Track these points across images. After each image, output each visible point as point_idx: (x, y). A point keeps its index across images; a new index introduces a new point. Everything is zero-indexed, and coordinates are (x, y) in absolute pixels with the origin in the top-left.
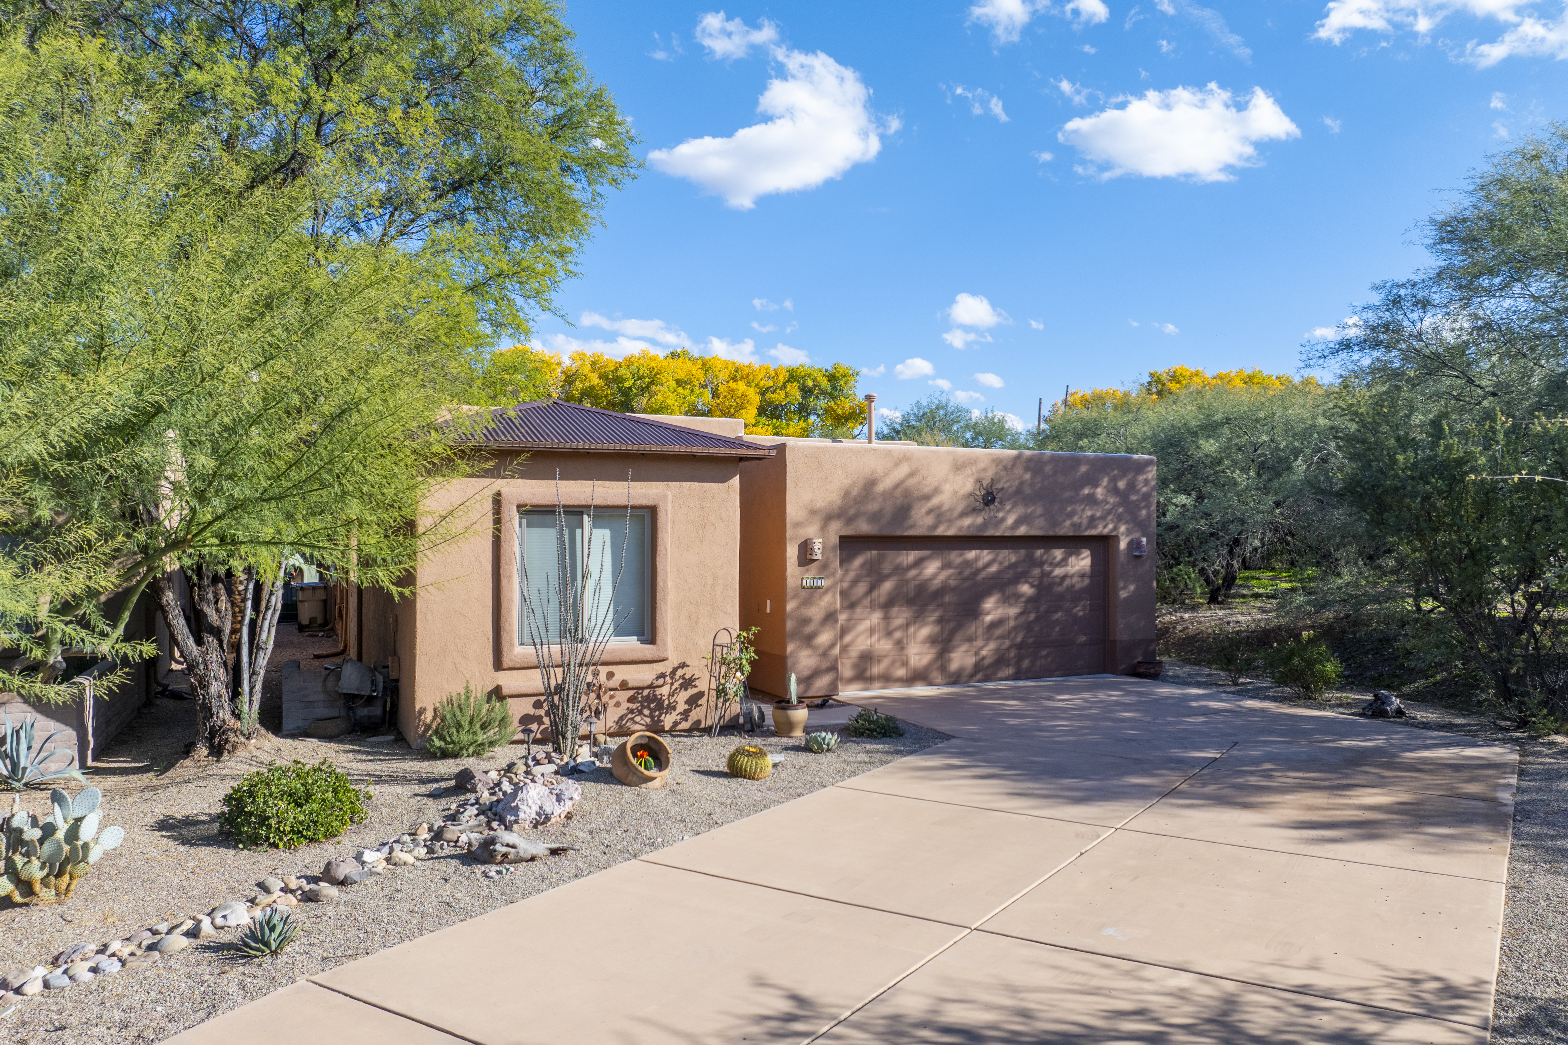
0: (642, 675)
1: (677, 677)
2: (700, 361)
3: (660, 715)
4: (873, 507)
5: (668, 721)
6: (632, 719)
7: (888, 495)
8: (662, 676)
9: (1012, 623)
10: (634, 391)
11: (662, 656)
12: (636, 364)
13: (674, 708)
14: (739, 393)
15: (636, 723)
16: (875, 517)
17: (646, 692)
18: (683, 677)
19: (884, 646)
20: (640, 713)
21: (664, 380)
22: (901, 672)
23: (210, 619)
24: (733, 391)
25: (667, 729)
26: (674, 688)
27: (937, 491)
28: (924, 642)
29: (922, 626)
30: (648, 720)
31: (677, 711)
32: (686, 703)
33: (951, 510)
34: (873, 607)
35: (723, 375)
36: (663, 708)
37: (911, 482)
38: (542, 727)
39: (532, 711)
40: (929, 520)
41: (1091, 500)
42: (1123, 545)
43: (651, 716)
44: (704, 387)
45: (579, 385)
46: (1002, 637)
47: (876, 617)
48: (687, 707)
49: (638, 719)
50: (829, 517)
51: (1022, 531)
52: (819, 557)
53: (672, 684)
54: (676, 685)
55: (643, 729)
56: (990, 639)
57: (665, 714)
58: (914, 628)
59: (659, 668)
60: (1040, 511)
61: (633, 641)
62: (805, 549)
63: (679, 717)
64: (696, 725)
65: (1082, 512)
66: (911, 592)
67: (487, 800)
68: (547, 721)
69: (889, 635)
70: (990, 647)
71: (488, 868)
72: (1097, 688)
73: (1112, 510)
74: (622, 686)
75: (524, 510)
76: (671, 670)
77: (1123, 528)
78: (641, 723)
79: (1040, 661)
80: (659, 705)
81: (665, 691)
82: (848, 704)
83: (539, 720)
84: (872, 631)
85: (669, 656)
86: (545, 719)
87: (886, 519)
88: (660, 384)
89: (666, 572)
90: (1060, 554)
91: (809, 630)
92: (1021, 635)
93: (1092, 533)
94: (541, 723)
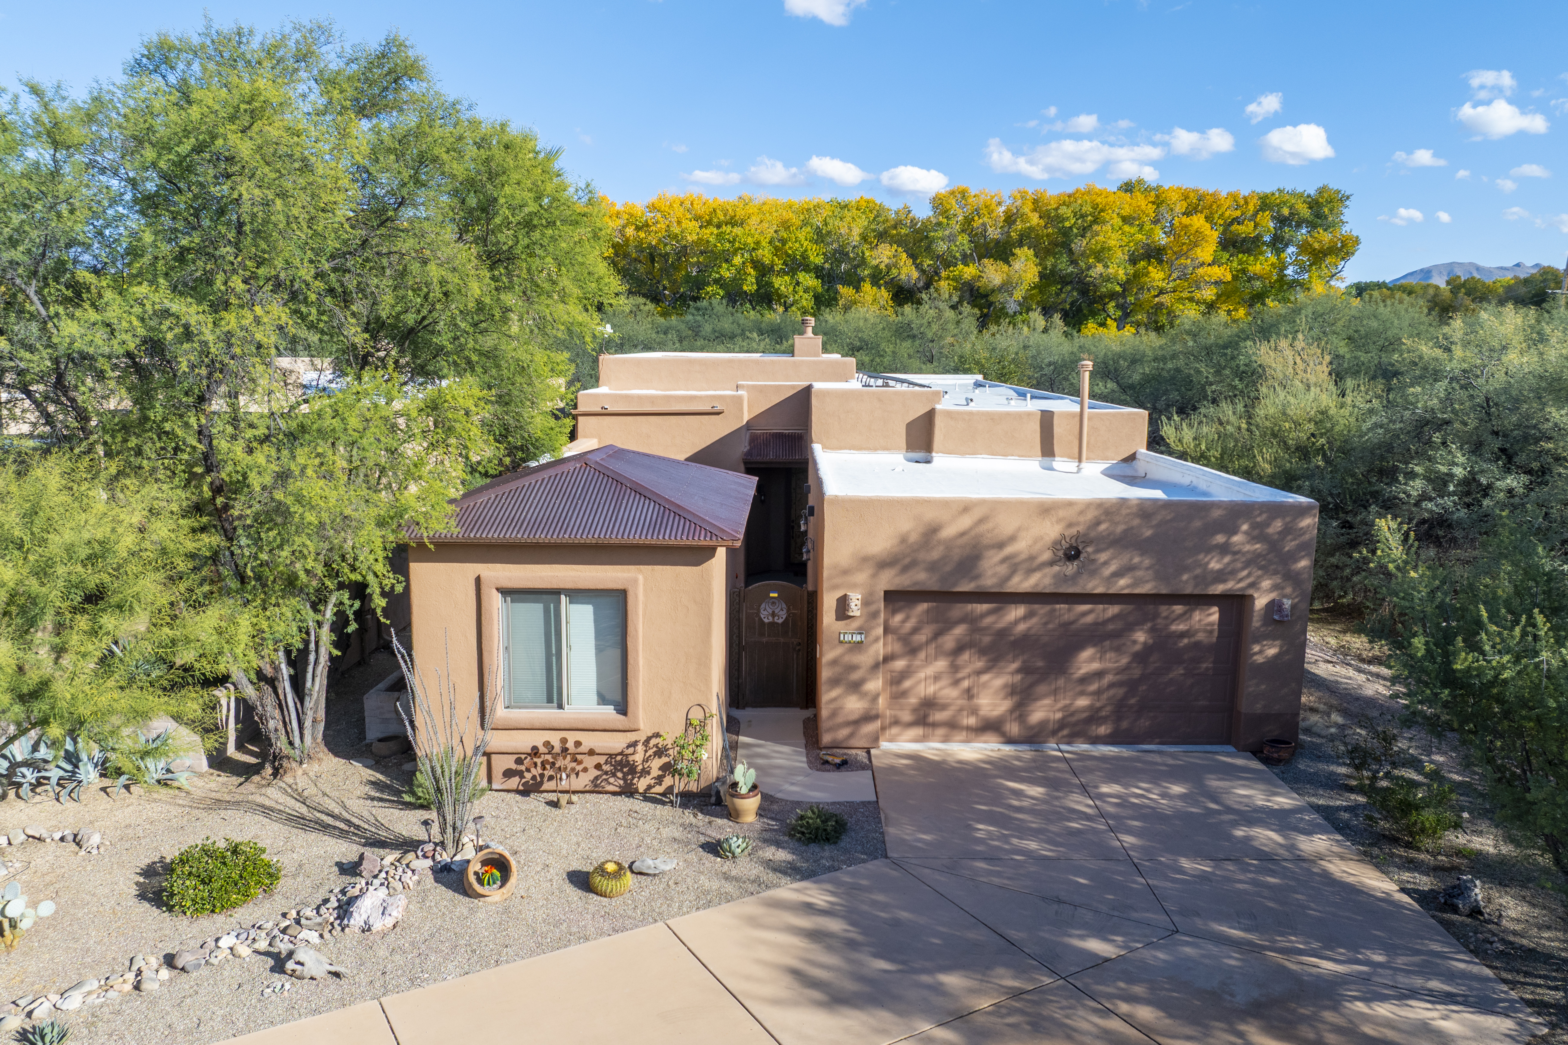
0: (616, 743)
1: (651, 745)
2: (1153, 193)
3: (633, 778)
4: (935, 553)
5: (642, 784)
6: (606, 780)
7: (949, 544)
8: (634, 744)
9: (1111, 678)
10: (1075, 230)
11: (633, 727)
12: (1079, 202)
13: (649, 773)
14: (1192, 230)
15: (610, 783)
16: (932, 567)
17: (619, 758)
18: (656, 746)
19: (950, 694)
20: (614, 775)
21: (1108, 217)
22: (971, 720)
24: (1186, 226)
25: (641, 791)
26: (648, 755)
27: (1012, 539)
28: (997, 693)
29: (997, 676)
30: (621, 782)
31: (651, 776)
32: (660, 769)
33: (1032, 558)
34: (940, 653)
35: (1181, 207)
36: (636, 773)
37: (983, 528)
38: (523, 781)
39: (514, 766)
40: (1003, 570)
41: (1224, 549)
42: (1261, 603)
43: (624, 779)
44: (1156, 222)
45: (1019, 226)
46: (1098, 692)
47: (942, 663)
48: (660, 773)
49: (612, 780)
50: (883, 564)
51: (1122, 584)
52: (858, 613)
53: (646, 751)
54: (650, 752)
55: (617, 789)
56: (1082, 693)
57: (639, 778)
58: (985, 678)
59: (631, 737)
60: (1147, 562)
61: (610, 710)
62: (843, 604)
63: (653, 781)
64: (670, 789)
65: (1208, 563)
66: (987, 640)
67: (356, 892)
68: (528, 776)
69: (956, 683)
70: (1083, 702)
71: (277, 980)
72: (1175, 774)
73: (1253, 561)
74: (591, 752)
75: (505, 592)
76: (643, 739)
77: (1266, 584)
78: (615, 784)
79: (1144, 723)
80: (633, 770)
81: (638, 757)
82: (868, 766)
83: (520, 774)
84: (937, 678)
85: (642, 726)
86: (526, 774)
87: (948, 568)
88: (1104, 222)
89: (637, 651)
90: (1178, 609)
91: (855, 676)
92: (1120, 692)
93: (1219, 589)
94: (522, 777)
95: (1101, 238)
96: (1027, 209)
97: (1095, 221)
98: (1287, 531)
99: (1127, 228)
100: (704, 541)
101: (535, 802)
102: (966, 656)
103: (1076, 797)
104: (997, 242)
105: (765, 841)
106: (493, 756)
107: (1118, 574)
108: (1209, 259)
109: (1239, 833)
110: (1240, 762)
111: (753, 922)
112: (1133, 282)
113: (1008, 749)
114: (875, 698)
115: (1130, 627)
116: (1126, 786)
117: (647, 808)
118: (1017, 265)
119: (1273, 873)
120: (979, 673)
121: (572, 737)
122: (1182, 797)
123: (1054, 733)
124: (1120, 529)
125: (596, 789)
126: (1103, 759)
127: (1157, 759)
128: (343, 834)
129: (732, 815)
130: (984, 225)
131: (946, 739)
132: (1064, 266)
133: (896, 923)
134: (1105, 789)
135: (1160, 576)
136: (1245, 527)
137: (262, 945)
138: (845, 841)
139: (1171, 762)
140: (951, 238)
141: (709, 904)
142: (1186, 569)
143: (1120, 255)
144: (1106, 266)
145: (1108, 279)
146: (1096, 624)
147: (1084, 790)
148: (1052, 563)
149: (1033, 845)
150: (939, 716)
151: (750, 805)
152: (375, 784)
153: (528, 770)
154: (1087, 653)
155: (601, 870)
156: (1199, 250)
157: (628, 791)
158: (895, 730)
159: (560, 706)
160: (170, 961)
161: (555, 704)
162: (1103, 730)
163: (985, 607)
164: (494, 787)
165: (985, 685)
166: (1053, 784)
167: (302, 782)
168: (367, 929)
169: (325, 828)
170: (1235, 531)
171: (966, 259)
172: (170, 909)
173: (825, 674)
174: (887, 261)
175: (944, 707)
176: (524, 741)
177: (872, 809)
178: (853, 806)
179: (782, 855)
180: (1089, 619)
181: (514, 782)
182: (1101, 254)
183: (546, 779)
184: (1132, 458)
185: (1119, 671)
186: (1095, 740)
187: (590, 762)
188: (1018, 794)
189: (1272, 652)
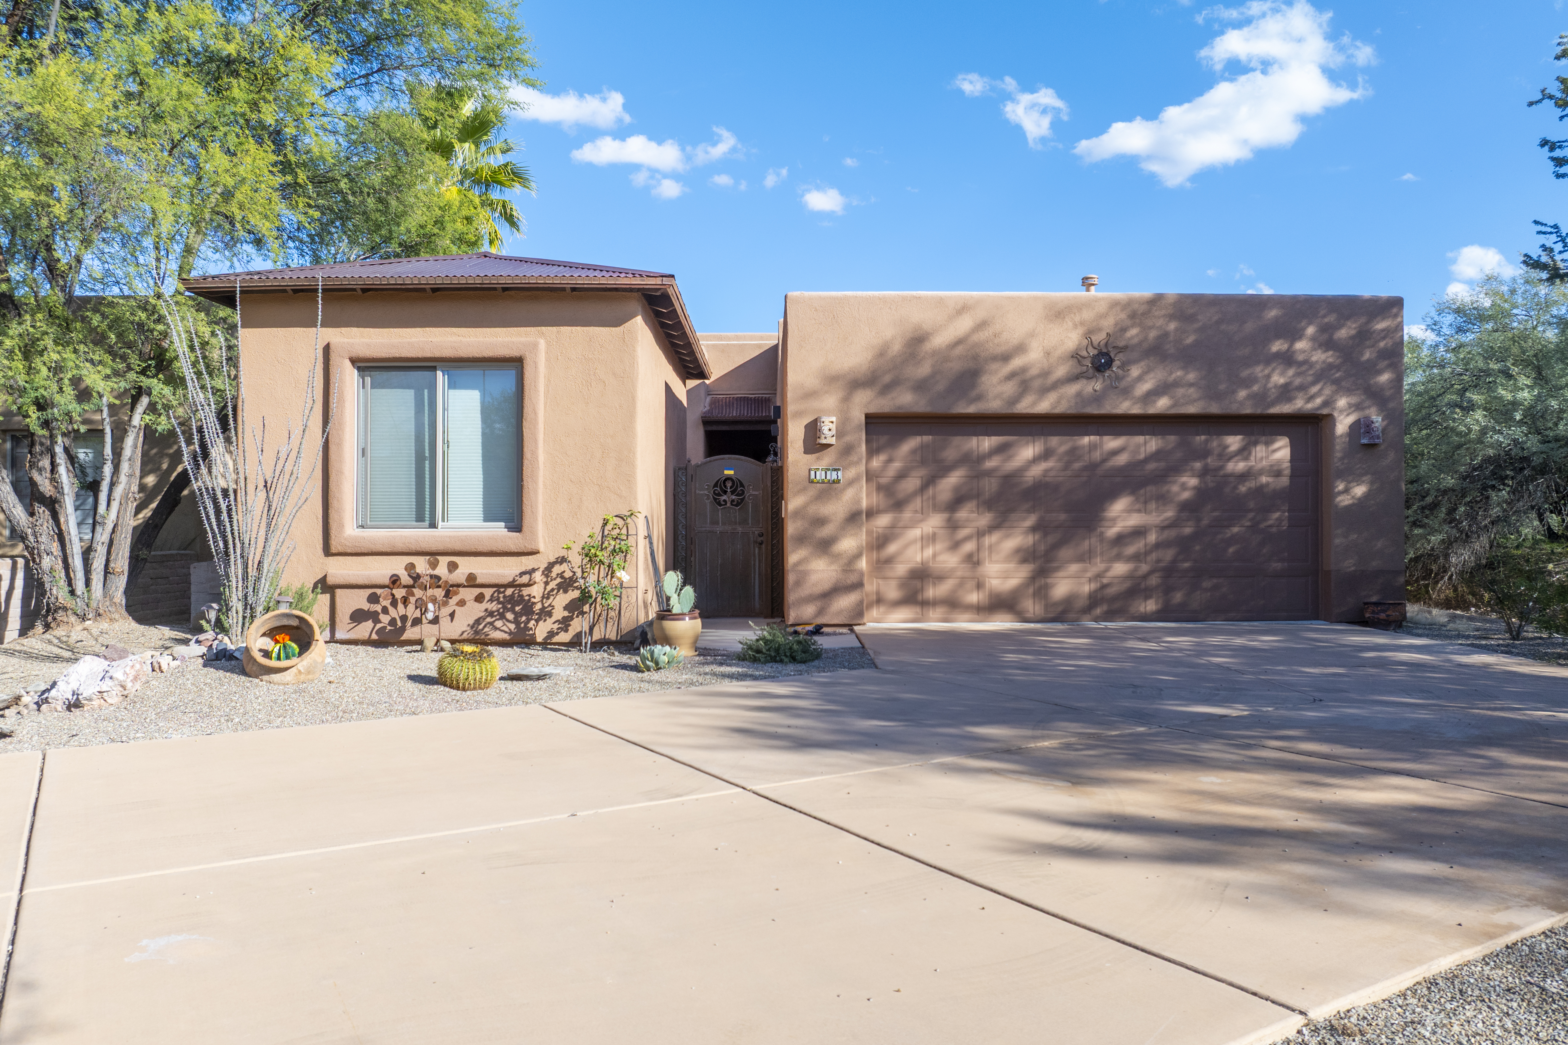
0: (506, 570)
1: (554, 575)
3: (529, 621)
5: (541, 631)
6: (491, 624)
7: (942, 356)
8: (530, 572)
9: (1152, 538)
11: (530, 547)
13: (550, 614)
15: (496, 629)
17: (509, 592)
18: (561, 575)
19: (950, 561)
20: (502, 616)
22: (974, 598)
23: (41, 489)
25: (539, 639)
26: (549, 588)
27: (1021, 348)
28: (1007, 559)
29: (1007, 536)
30: (512, 627)
31: (554, 619)
32: (565, 608)
36: (533, 613)
38: (379, 626)
39: (366, 606)
41: (1287, 359)
42: (1343, 424)
43: (516, 622)
46: (1136, 558)
47: (935, 521)
48: (566, 614)
49: (499, 624)
51: (1162, 404)
52: (833, 441)
53: (547, 583)
54: (553, 585)
55: (506, 636)
56: (1118, 558)
57: (537, 621)
58: (994, 537)
59: (527, 562)
60: (1191, 376)
61: (498, 525)
62: (813, 431)
63: (556, 626)
64: (579, 635)
65: (1268, 377)
66: (991, 488)
68: (385, 619)
69: (956, 545)
70: (1120, 569)
73: (1323, 374)
74: (471, 582)
75: (362, 364)
76: (543, 566)
77: (1346, 401)
78: (502, 630)
79: (1202, 596)
80: (528, 608)
81: (536, 591)
82: (850, 635)
83: (374, 617)
85: (542, 547)
86: (382, 617)
87: (941, 386)
89: (536, 441)
90: (1234, 442)
91: (824, 532)
92: (1168, 555)
93: (1287, 408)
94: (377, 621)
98: (1364, 334)
101: (393, 655)
102: (966, 510)
105: (705, 664)
106: (339, 592)
109: (1368, 655)
110: (1338, 628)
113: (1023, 625)
115: (1175, 469)
117: (551, 660)
120: (982, 532)
121: (447, 563)
124: (1154, 333)
125: (478, 638)
131: (944, 614)
134: (1170, 639)
136: (1311, 330)
138: (819, 663)
148: (1073, 377)
150: (933, 592)
153: (385, 610)
154: (1121, 503)
157: (522, 640)
158: (882, 607)
159: (433, 525)
161: (427, 523)
162: (1151, 603)
164: (339, 635)
165: (992, 549)
166: (1100, 638)
170: (1298, 335)
175: (940, 579)
176: (381, 570)
177: (856, 650)
178: (830, 650)
180: (1122, 459)
181: (365, 629)
183: (409, 623)
185: (1165, 527)
186: (1135, 618)
189: (1360, 490)
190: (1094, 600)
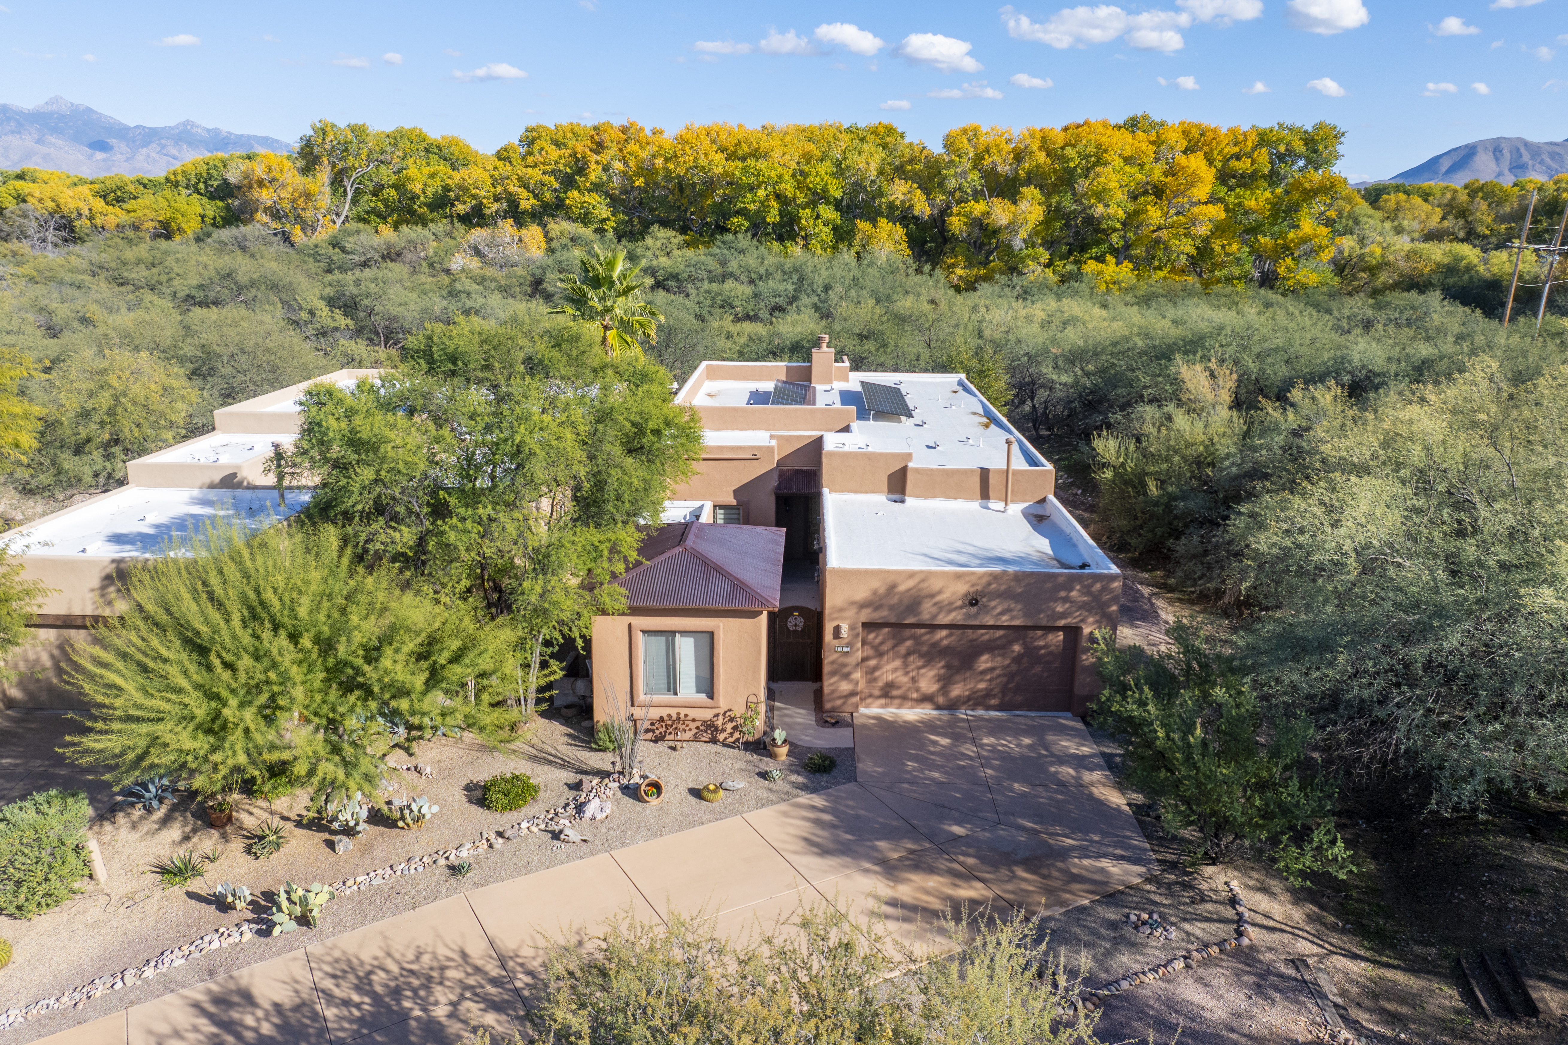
0: (707, 715)
1: (727, 716)
2: (1155, 131)
3: (717, 734)
4: (895, 600)
5: (721, 737)
6: (702, 735)
7: (902, 595)
8: (717, 715)
9: (998, 672)
10: (1079, 171)
11: (717, 705)
12: (1084, 141)
13: (725, 731)
14: (1190, 170)
15: (703, 737)
16: (891, 608)
17: (709, 723)
18: (730, 716)
19: (903, 680)
20: (706, 732)
21: (1110, 158)
22: (915, 696)
25: (721, 741)
26: (724, 722)
27: (940, 592)
28: (930, 680)
29: (931, 670)
30: (710, 736)
31: (727, 733)
32: (732, 729)
33: (951, 604)
34: (897, 656)
36: (718, 731)
37: (922, 586)
39: (649, 727)
40: (934, 610)
41: (1066, 600)
42: (1087, 631)
43: (712, 734)
45: (1027, 163)
46: (990, 680)
47: (897, 663)
48: (732, 731)
49: (705, 735)
50: (863, 605)
51: (1002, 621)
52: (846, 636)
53: (724, 719)
54: (726, 720)
55: (708, 740)
56: (982, 681)
57: (720, 734)
58: (923, 671)
59: (716, 711)
60: (1019, 607)
61: (703, 696)
62: (837, 631)
63: (728, 736)
64: (738, 740)
65: (1056, 608)
66: (925, 649)
67: (582, 799)
68: (658, 732)
69: (907, 673)
70: (982, 686)
71: (557, 843)
72: (1029, 731)
73: (1083, 606)
74: (694, 720)
75: (644, 632)
76: (722, 712)
77: (1091, 620)
78: (706, 737)
79: (1019, 698)
80: (716, 729)
81: (719, 722)
82: (851, 725)
84: (895, 670)
85: (722, 706)
86: (656, 731)
87: (901, 610)
88: (1106, 164)
89: (720, 665)
90: (1039, 633)
91: (846, 670)
92: (1005, 679)
93: (1062, 623)
94: (654, 733)
95: (1102, 180)
96: (1035, 146)
97: (1098, 163)
98: (1104, 589)
99: (1128, 169)
100: (757, 608)
101: (662, 747)
102: (911, 658)
103: (968, 746)
104: (1007, 177)
105: (791, 771)
106: (638, 721)
107: (1002, 613)
108: (1204, 198)
109: (1053, 769)
110: (1071, 723)
111: (785, 814)
112: (1131, 221)
113: (935, 713)
114: (857, 683)
115: (1010, 643)
116: (998, 739)
117: (725, 750)
118: (1024, 205)
119: (1062, 793)
120: (919, 668)
121: (683, 712)
122: (1029, 747)
123: (964, 703)
124: (1003, 587)
125: (696, 739)
126: (990, 720)
127: (1022, 720)
128: (562, 767)
129: (773, 756)
130: (993, 162)
131: (900, 706)
132: (1068, 203)
133: (858, 817)
134: (985, 741)
135: (1026, 615)
136: (1078, 588)
137: (543, 826)
138: (835, 772)
139: (1030, 722)
140: (964, 174)
141: (763, 806)
142: (1040, 611)
143: (1120, 196)
144: (1107, 206)
145: (1109, 217)
146: (989, 640)
147: (974, 741)
148: (961, 607)
149: (936, 775)
150: (895, 693)
151: (783, 751)
152: (569, 735)
153: (658, 729)
154: (985, 657)
155: (706, 788)
156: (1194, 190)
157: (714, 741)
158: (869, 701)
159: (675, 694)
160: (500, 834)
161: (673, 693)
162: (993, 702)
163: (923, 631)
164: (639, 738)
165: (923, 675)
166: (957, 737)
167: (529, 736)
168: (593, 818)
169: (551, 763)
170: (1071, 589)
171: (977, 195)
172: (489, 808)
173: (827, 669)
174: (902, 197)
175: (899, 688)
176: (655, 713)
177: (850, 753)
178: (840, 750)
179: (800, 779)
180: (986, 637)
181: (650, 735)
182: (1101, 195)
183: (668, 734)
184: (1044, 500)
185: (1005, 667)
186: (988, 708)
187: (693, 725)
188: (935, 743)
190: (969, 698)
